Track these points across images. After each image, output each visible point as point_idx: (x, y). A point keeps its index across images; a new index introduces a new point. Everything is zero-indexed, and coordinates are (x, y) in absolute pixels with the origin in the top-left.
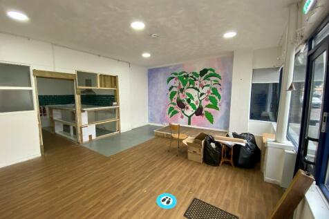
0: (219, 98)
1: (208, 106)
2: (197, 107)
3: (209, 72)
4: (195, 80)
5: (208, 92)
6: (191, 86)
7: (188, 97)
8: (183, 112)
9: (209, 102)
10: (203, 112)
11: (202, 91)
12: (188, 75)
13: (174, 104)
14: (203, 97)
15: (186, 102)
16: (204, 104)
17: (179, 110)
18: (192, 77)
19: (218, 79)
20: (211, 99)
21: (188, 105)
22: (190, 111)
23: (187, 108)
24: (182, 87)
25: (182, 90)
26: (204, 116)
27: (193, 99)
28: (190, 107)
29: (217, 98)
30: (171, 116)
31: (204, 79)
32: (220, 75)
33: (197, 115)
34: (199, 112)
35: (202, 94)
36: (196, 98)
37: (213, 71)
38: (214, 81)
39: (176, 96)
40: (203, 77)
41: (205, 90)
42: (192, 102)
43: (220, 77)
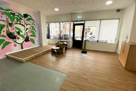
0: (36, 31)
1: (31, 36)
2: (25, 37)
3: (29, 17)
4: (21, 19)
5: (30, 28)
6: (18, 22)
7: (17, 31)
8: (15, 42)
9: (31, 34)
10: (29, 39)
11: (27, 27)
12: (14, 13)
13: (3, 36)
14: (28, 30)
15: (16, 34)
16: (29, 34)
17: (11, 41)
18: (18, 16)
19: (34, 22)
20: (32, 32)
21: (19, 36)
22: (21, 40)
23: (18, 38)
24: (11, 22)
25: (11, 25)
26: (30, 41)
27: (22, 32)
28: (21, 37)
29: (34, 31)
30: (3, 48)
31: (27, 20)
32: (34, 20)
33: (26, 42)
34: (27, 40)
35: (27, 29)
36: (24, 31)
37: (31, 17)
38: (32, 22)
39: (5, 29)
40: (26, 19)
41: (28, 27)
42: (21, 33)
43: (34, 21)
